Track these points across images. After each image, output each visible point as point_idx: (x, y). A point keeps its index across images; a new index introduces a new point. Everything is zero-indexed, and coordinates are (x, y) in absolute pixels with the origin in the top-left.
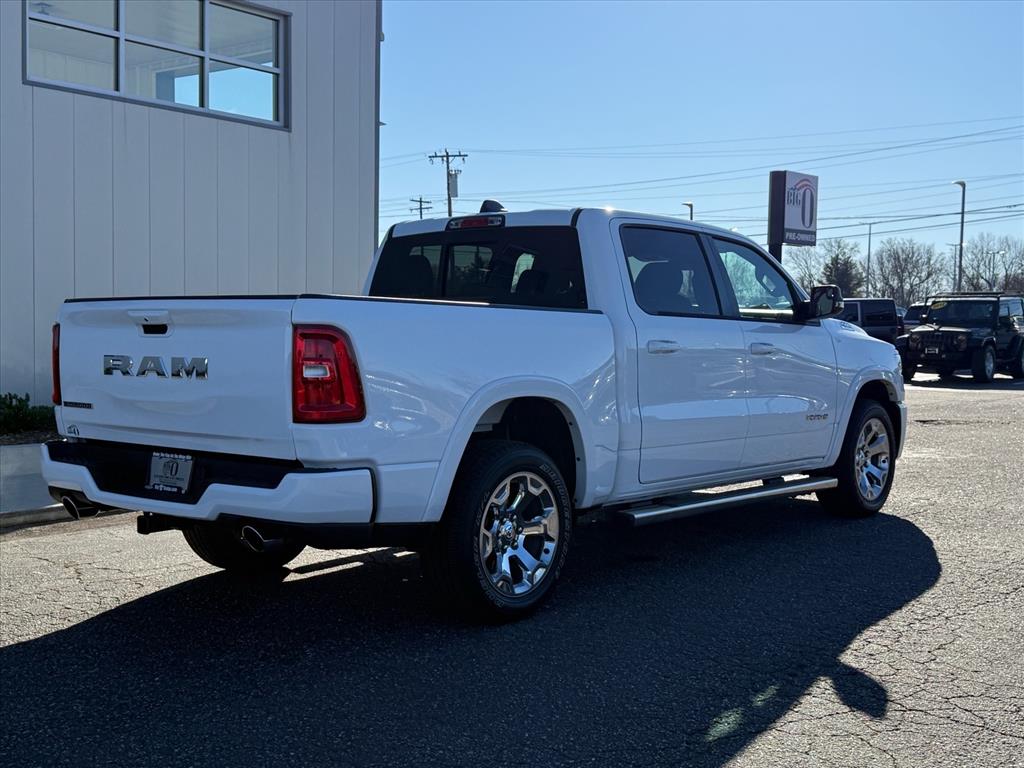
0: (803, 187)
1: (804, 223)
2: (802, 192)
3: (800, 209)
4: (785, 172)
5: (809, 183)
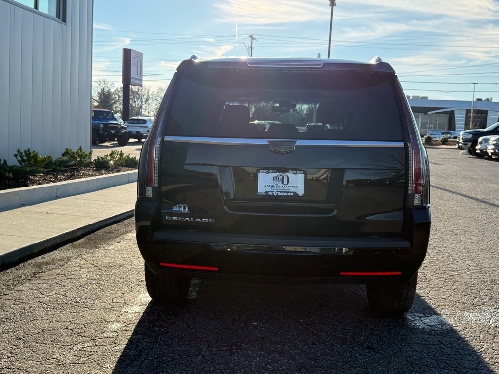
0: (137, 57)
1: (138, 74)
2: (137, 59)
3: (136, 68)
4: (130, 49)
5: (140, 55)
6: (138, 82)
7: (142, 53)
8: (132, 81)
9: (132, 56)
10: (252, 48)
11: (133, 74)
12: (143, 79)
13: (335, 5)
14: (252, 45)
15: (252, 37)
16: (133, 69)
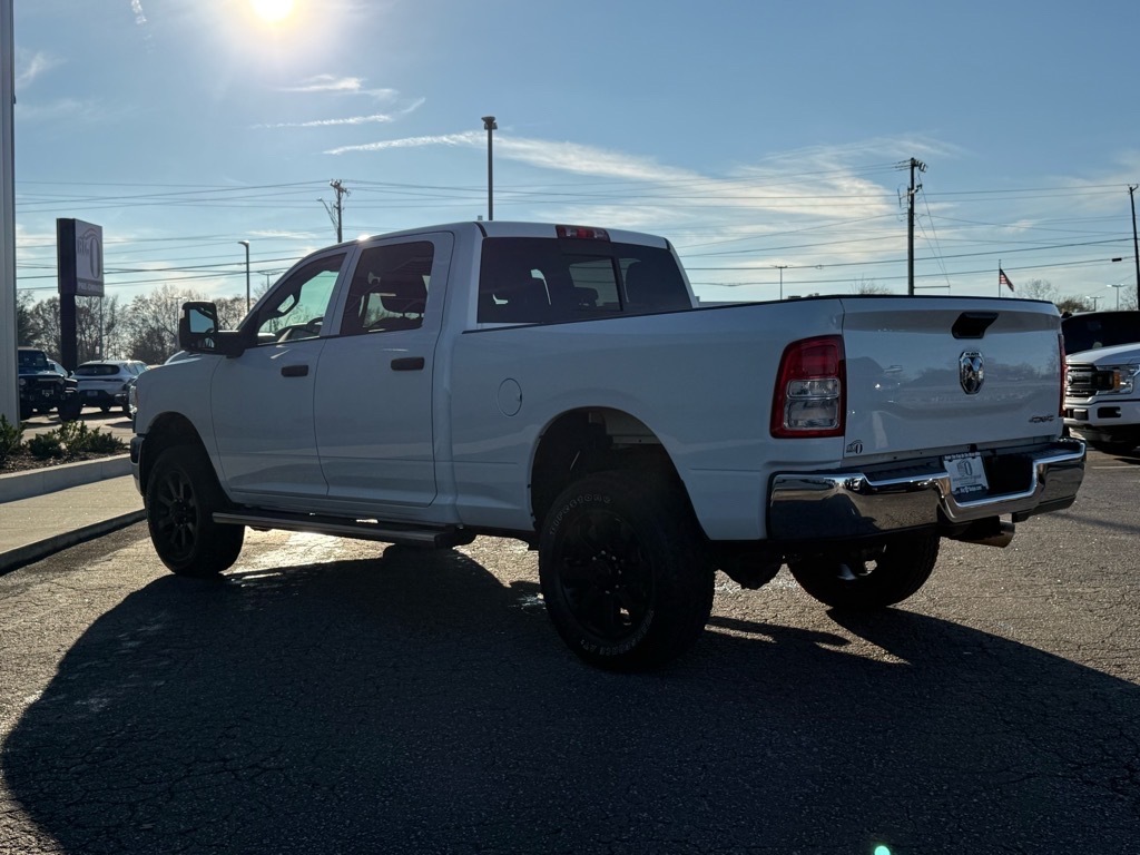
0: (90, 236)
1: (92, 271)
2: (89, 241)
3: (89, 259)
4: (74, 220)
5: (96, 232)
6: (93, 288)
7: (100, 228)
8: (81, 286)
9: (78, 234)
10: (339, 209)
11: (82, 270)
12: (105, 282)
13: (496, 128)
14: (339, 202)
15: (337, 186)
16: (82, 262)
